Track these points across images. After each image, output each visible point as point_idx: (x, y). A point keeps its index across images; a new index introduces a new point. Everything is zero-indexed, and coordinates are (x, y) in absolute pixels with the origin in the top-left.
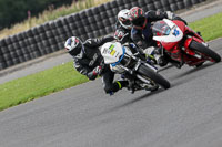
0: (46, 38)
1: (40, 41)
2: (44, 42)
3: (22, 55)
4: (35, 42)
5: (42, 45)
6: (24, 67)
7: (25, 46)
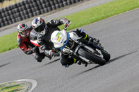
0: (26, 9)
1: (22, 10)
2: (24, 11)
3: (11, 19)
4: (19, 11)
5: (23, 13)
6: (12, 27)
7: (12, 13)
